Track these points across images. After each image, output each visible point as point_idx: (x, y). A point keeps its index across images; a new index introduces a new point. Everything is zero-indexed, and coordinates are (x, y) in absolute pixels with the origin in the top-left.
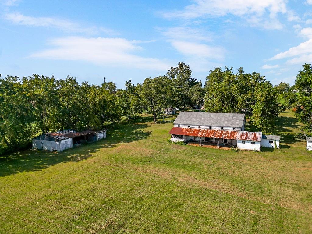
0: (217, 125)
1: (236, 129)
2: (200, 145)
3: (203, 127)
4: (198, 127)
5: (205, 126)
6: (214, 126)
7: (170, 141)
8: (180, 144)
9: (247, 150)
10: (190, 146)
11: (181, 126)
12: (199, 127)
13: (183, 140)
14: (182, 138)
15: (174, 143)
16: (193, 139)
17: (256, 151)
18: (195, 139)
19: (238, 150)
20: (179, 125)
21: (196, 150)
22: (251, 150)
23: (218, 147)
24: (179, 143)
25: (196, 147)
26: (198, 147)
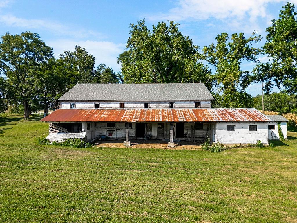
0: (162, 98)
1: (202, 104)
2: (127, 143)
3: (131, 105)
4: (118, 105)
5: (136, 101)
6: (153, 101)
7: (43, 141)
8: (72, 145)
9: (241, 146)
10: (100, 148)
11: (78, 106)
12: (122, 106)
13: (82, 135)
14: (80, 130)
15: (55, 144)
16: (108, 135)
17: (261, 145)
18: (111, 134)
19: (221, 149)
20: (73, 103)
21: (119, 156)
22: (251, 146)
23: (171, 144)
24: (69, 143)
25: (119, 149)
26: (123, 149)
